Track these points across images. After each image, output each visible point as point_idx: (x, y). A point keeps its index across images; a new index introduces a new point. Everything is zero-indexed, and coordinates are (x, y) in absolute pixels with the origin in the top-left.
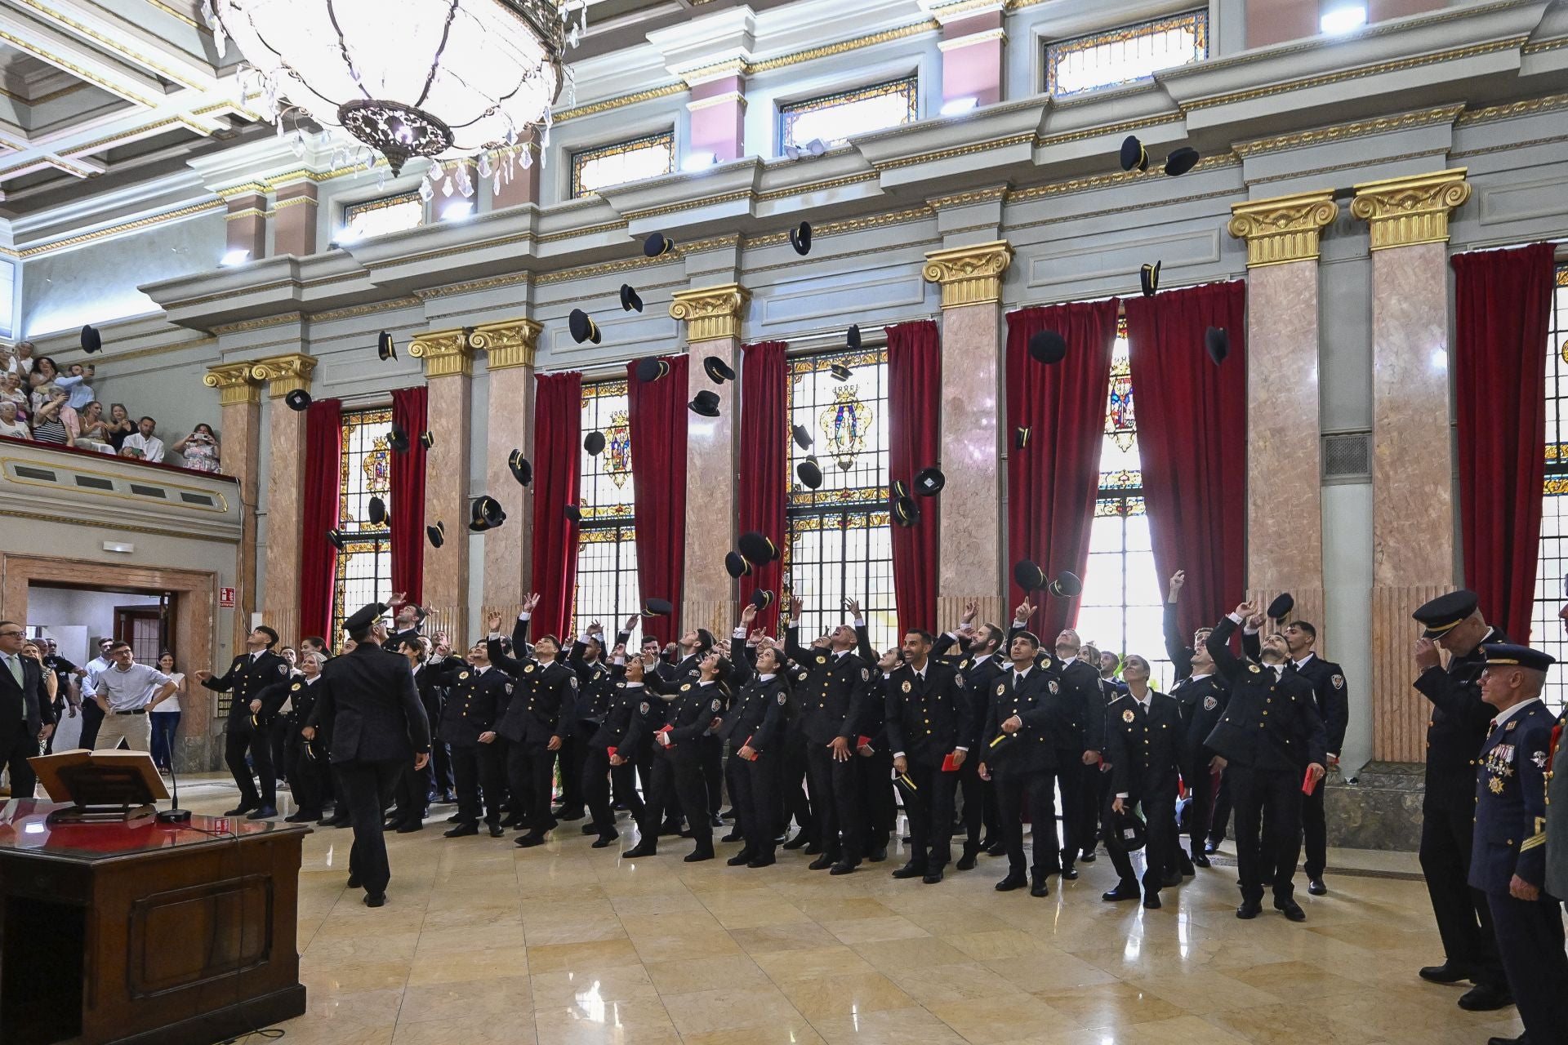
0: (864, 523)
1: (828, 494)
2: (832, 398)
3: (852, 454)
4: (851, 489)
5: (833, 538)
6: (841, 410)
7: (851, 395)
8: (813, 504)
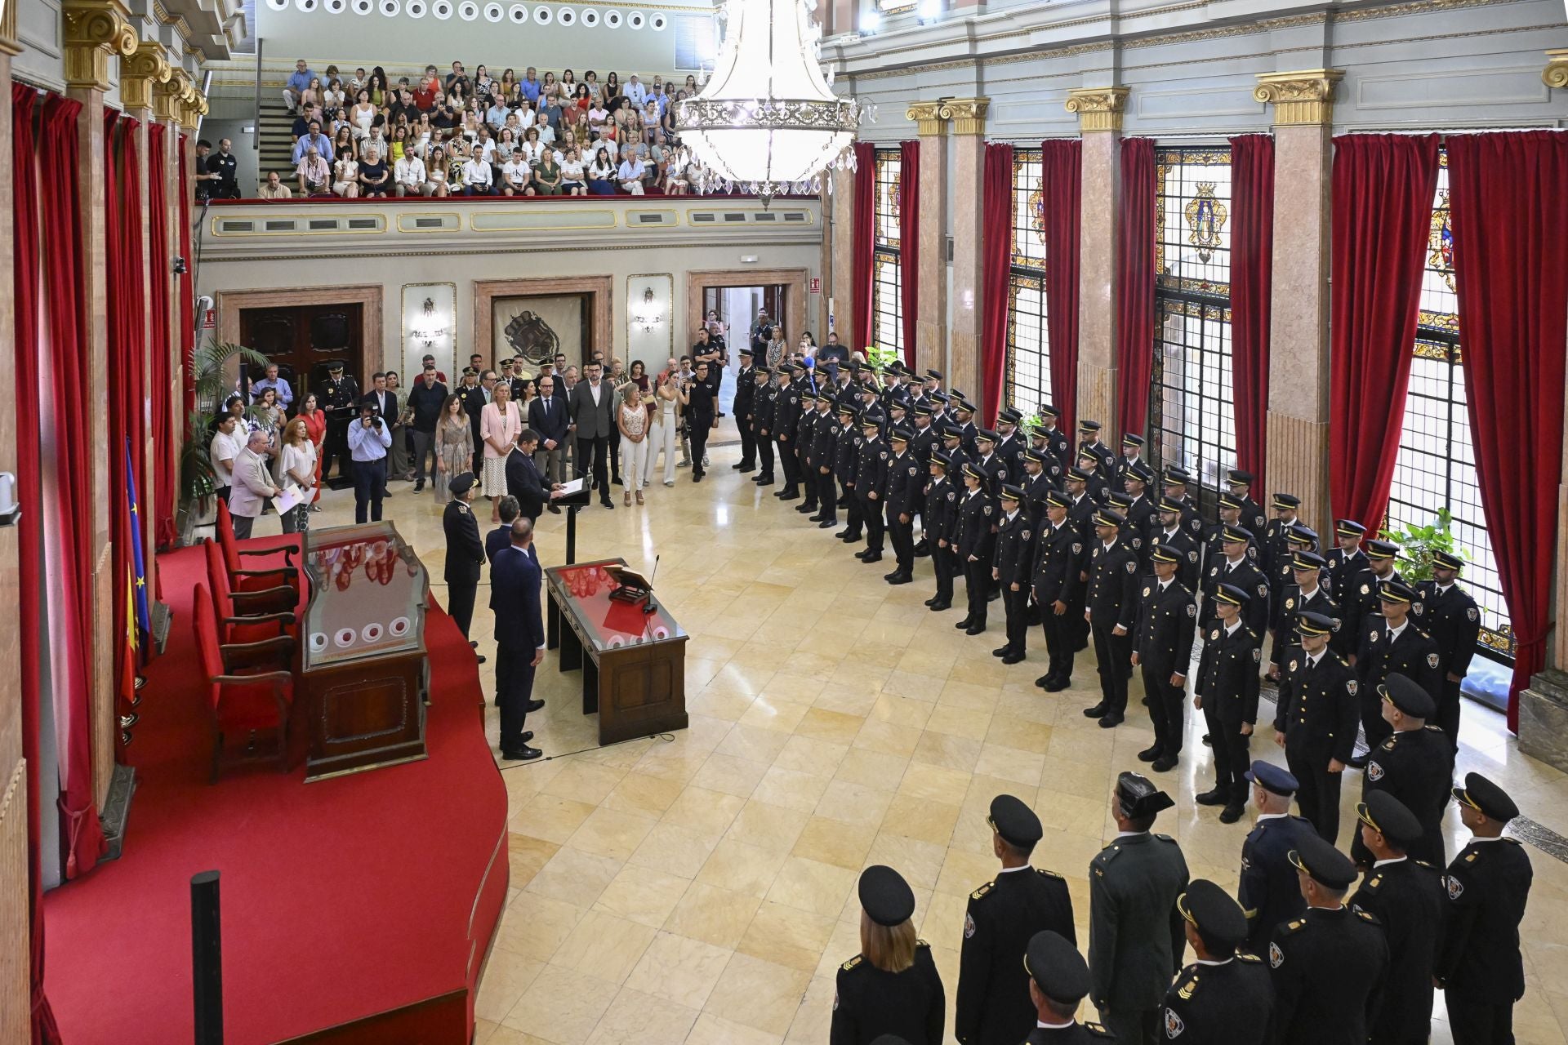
0: (1219, 317)
1: (1192, 282)
2: (1194, 192)
3: (1210, 248)
4: (1209, 281)
5: (1194, 324)
6: (1201, 206)
7: (1209, 191)
8: (1180, 290)
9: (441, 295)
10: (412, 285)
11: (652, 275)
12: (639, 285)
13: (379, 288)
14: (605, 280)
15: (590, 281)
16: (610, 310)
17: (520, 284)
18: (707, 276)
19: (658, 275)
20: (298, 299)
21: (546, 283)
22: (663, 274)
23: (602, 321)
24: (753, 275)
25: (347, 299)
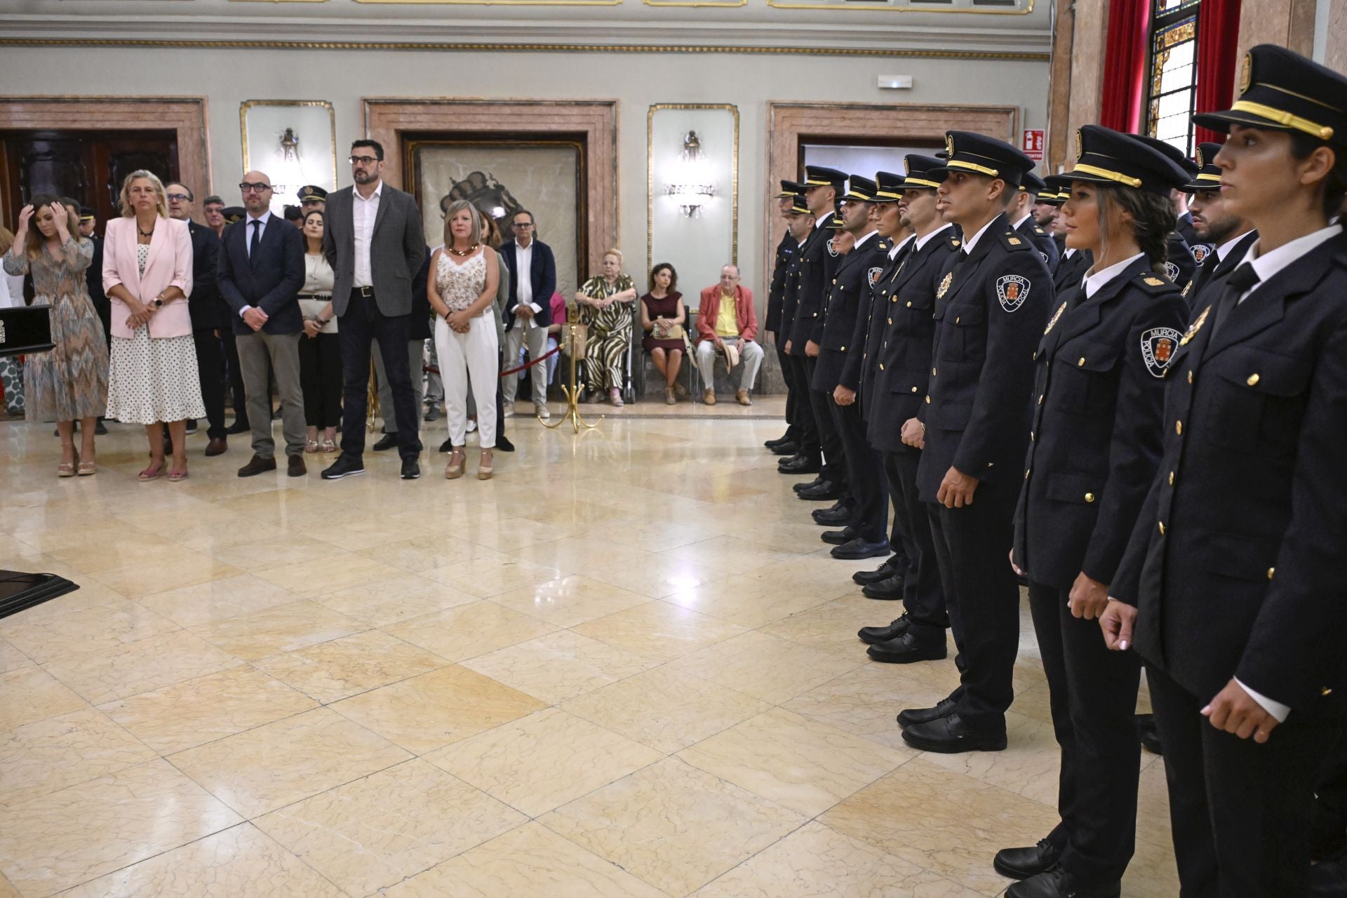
9: (309, 123)
10: (259, 102)
11: (699, 106)
12: (673, 125)
13: (197, 102)
14: (605, 110)
15: (576, 110)
16: (615, 168)
17: (445, 109)
18: (807, 112)
19: (710, 106)
20: (69, 117)
21: (493, 110)
22: (721, 106)
23: (600, 189)
24: (902, 115)
25: (149, 121)
